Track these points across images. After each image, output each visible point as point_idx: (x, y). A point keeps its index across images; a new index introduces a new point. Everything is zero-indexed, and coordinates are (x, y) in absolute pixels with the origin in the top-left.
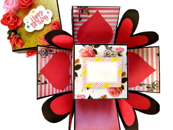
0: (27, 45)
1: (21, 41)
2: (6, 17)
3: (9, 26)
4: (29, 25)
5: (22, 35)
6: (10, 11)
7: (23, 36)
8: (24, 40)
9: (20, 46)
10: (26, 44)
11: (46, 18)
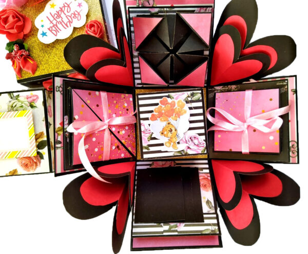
0: (44, 70)
1: (32, 63)
2: (2, 17)
3: (9, 35)
4: (46, 30)
5: (34, 51)
6: (8, 6)
7: (36, 53)
8: (38, 60)
9: (31, 72)
10: (41, 67)
11: (76, 15)
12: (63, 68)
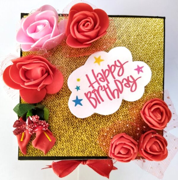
1: (50, 140)
2: (23, 67)
5: (55, 119)
6: (36, 49)
9: (44, 151)
10: (59, 145)
12: (91, 152)
